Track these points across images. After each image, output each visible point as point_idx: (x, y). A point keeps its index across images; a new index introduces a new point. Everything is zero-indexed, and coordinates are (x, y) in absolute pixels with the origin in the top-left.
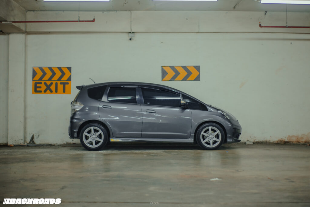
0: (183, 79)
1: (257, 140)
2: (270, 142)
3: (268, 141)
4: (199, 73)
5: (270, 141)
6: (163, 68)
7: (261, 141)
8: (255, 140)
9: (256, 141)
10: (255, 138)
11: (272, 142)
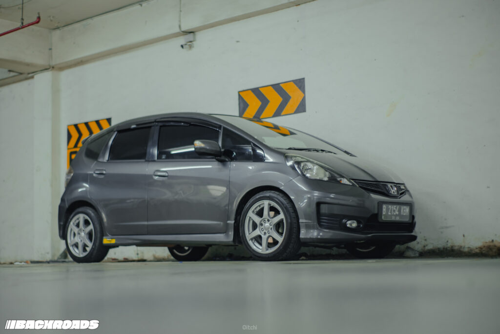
0: (275, 113)
1: (430, 247)
2: (462, 250)
3: (456, 248)
4: (303, 95)
5: (461, 247)
6: (241, 94)
7: (439, 249)
8: (424, 247)
9: (427, 248)
10: (426, 240)
11: (466, 250)
